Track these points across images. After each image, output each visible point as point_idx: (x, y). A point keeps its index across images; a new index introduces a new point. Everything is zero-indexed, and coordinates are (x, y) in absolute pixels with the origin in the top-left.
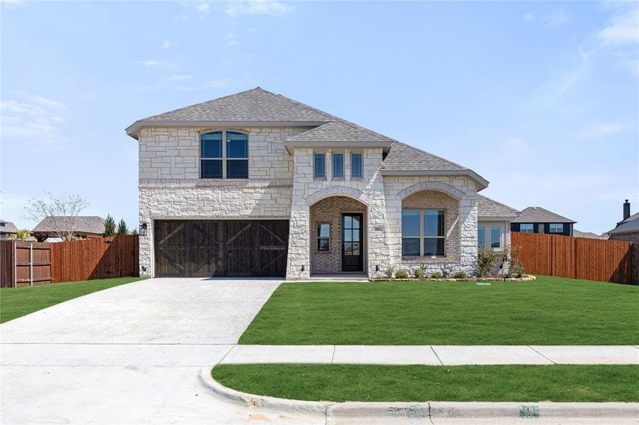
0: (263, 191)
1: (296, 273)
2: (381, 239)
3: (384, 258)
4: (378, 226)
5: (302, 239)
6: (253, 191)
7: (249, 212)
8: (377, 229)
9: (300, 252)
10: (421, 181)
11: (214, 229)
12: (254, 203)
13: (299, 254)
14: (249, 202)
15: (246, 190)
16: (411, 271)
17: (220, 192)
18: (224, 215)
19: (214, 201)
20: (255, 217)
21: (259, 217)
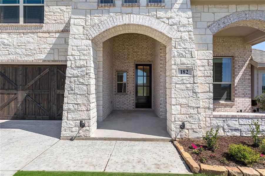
0: (57, 35)
1: (74, 129)
2: (188, 85)
3: (192, 111)
4: (184, 67)
5: (83, 84)
6: (47, 35)
7: (43, 56)
8: (183, 72)
9: (79, 101)
10: (239, 10)
11: (14, 74)
12: (48, 47)
13: (77, 104)
14: (43, 46)
15: (41, 35)
16: (226, 127)
17: (16, 36)
18: (20, 59)
19: (10, 45)
20: (49, 61)
21: (53, 61)
